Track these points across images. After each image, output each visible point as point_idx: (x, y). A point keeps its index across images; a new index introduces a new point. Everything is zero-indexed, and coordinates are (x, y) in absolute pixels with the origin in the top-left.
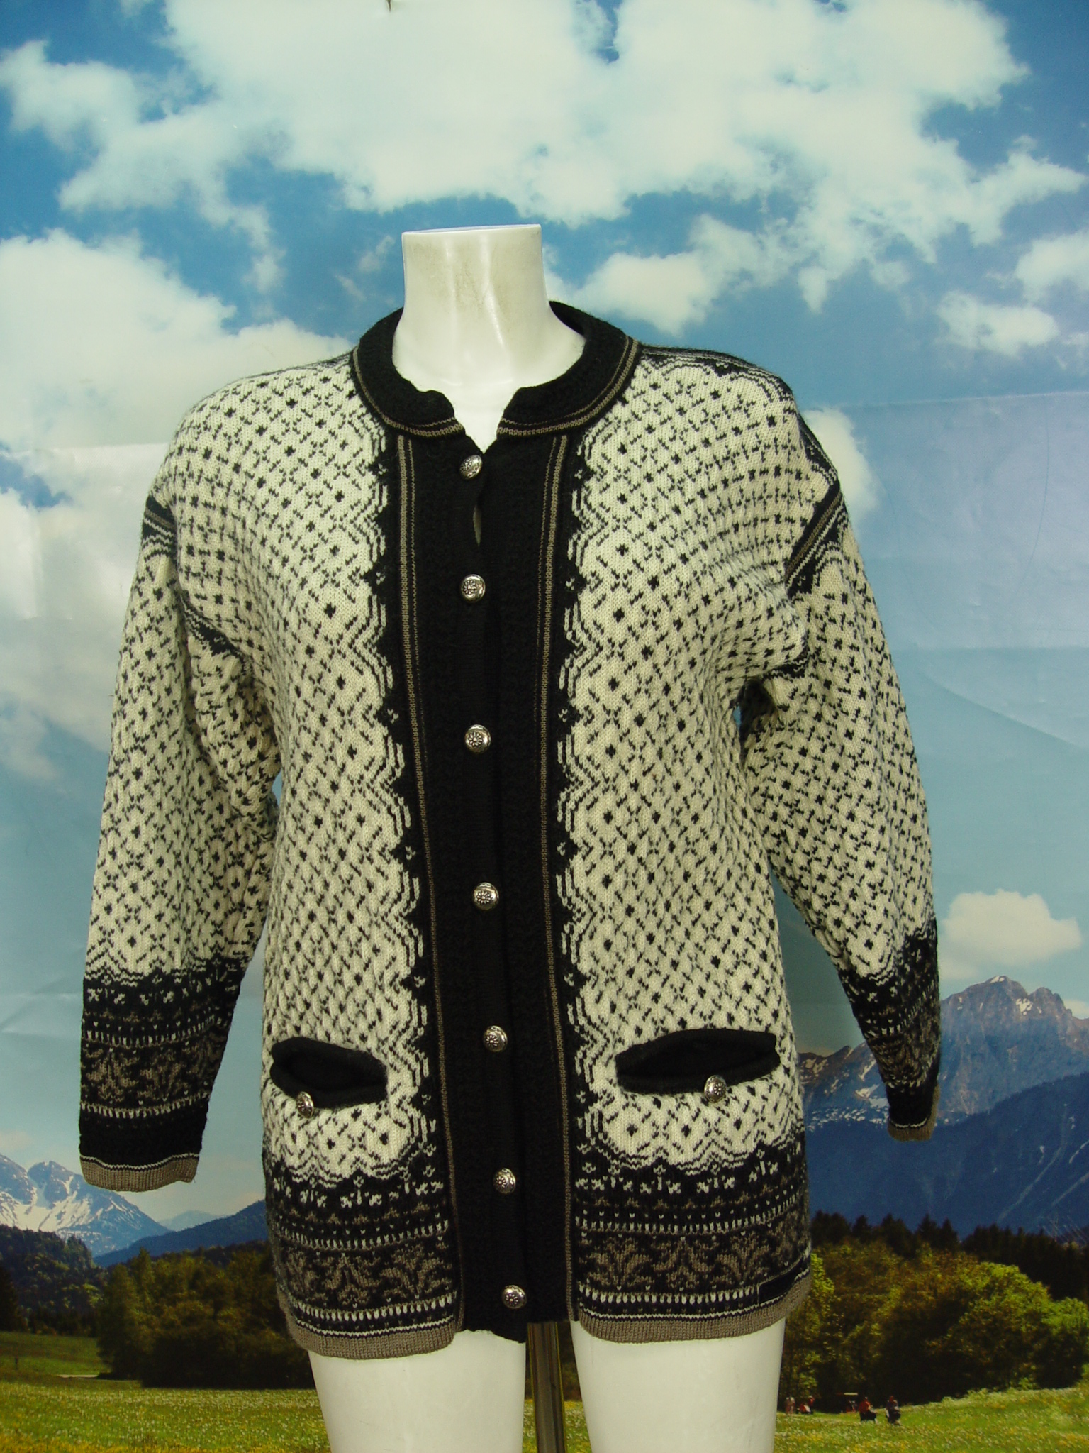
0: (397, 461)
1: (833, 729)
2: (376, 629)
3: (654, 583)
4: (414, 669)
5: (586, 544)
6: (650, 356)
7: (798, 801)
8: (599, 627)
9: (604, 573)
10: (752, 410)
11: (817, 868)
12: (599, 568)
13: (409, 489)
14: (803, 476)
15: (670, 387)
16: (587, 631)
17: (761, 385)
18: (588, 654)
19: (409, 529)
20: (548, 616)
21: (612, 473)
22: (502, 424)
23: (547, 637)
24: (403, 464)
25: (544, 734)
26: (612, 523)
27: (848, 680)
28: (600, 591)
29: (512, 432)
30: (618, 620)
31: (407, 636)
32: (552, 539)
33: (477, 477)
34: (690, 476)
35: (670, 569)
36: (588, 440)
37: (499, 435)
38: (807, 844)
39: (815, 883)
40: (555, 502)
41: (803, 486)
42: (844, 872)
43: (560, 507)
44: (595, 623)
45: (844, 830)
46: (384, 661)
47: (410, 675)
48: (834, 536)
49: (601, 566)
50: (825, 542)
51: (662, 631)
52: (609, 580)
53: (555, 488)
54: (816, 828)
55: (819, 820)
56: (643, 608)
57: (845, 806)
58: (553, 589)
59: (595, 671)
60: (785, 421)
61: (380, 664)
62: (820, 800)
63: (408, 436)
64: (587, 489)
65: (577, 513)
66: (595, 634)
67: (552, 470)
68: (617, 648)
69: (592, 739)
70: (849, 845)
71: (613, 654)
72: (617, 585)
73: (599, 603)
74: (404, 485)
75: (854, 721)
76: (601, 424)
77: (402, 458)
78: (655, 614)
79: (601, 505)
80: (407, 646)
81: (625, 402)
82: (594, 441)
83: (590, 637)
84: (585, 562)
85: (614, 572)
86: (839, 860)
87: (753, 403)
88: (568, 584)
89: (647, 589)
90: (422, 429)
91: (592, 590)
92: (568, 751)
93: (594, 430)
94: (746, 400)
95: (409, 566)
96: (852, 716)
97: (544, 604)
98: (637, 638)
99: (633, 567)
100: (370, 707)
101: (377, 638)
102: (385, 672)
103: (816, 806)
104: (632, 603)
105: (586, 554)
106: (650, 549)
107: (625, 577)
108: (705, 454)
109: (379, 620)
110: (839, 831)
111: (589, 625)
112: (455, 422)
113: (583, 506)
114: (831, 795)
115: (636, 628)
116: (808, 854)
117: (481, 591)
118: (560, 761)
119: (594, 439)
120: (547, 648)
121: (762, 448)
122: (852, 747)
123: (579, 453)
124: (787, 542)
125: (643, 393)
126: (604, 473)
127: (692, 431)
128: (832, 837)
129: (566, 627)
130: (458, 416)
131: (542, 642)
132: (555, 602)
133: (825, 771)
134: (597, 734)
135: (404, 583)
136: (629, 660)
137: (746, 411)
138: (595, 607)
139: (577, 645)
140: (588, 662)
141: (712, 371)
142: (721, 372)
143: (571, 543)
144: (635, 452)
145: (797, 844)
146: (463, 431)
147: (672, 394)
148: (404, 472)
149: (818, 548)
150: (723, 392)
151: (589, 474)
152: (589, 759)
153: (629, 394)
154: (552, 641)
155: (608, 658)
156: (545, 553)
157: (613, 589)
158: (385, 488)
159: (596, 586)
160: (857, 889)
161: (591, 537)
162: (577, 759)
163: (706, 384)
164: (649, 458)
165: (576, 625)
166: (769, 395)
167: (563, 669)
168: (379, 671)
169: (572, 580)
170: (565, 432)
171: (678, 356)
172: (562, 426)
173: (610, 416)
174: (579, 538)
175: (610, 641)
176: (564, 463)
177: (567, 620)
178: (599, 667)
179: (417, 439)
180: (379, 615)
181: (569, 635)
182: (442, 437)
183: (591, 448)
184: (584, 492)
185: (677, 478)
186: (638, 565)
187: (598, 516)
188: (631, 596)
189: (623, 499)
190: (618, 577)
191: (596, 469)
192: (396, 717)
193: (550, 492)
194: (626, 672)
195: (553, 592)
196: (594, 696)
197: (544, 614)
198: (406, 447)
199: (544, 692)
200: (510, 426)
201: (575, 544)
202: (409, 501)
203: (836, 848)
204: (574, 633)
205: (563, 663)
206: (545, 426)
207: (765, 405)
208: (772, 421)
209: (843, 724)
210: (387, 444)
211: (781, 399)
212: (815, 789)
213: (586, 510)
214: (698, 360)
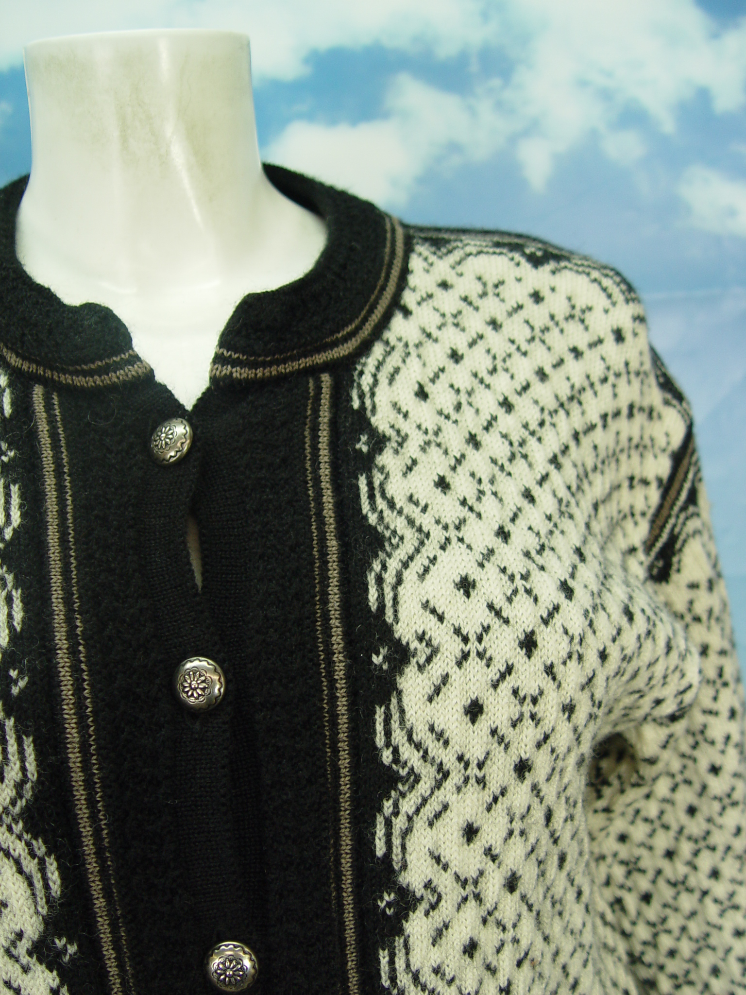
0: (33, 434)
1: (690, 763)
2: (19, 786)
3: (529, 644)
4: (99, 853)
5: (399, 581)
6: (426, 240)
7: (638, 859)
8: (440, 736)
9: (441, 635)
10: (589, 318)
11: (666, 942)
12: (429, 623)
13: (60, 488)
14: (655, 414)
15: (467, 286)
16: (418, 746)
17: (595, 280)
18: (424, 787)
19: (66, 572)
20: (343, 720)
21: (416, 440)
22: (218, 359)
23: (344, 761)
24: (45, 439)
25: (350, 934)
26: (437, 535)
27: (715, 699)
28: (437, 668)
29: (238, 373)
30: (473, 721)
31: (80, 793)
32: (334, 573)
33: (183, 461)
34: (533, 433)
35: (551, 615)
36: (366, 381)
37: (214, 379)
38: (652, 912)
39: (662, 960)
40: (328, 498)
41: (657, 430)
42: (703, 943)
43: (339, 506)
44: (432, 729)
45: (705, 893)
46: (40, 847)
47: (92, 866)
48: (693, 498)
49: (433, 619)
50: (684, 508)
51: (546, 726)
52: (451, 647)
53: (325, 471)
54: (666, 892)
55: (669, 882)
56: (515, 692)
57: (706, 862)
58: (348, 668)
59: (438, 816)
60: (635, 334)
61: (32, 854)
62: (670, 854)
63: (50, 386)
64: (382, 469)
65: (373, 519)
66: (434, 748)
67: (315, 438)
68: (473, 771)
69: (438, 936)
70: (712, 910)
71: (466, 780)
72: (465, 656)
73: (437, 691)
74: (50, 482)
75: (723, 752)
76: (378, 350)
77: (43, 428)
78: (535, 701)
79: (411, 498)
80: (83, 812)
81: (407, 313)
82: (376, 382)
83: (425, 757)
84: (402, 615)
85: (457, 631)
86: (695, 929)
87: (590, 309)
88: (377, 660)
89: (518, 657)
90: (77, 373)
91: (421, 668)
92: (400, 964)
93: (371, 362)
94: (580, 303)
95: (73, 651)
96: (720, 745)
97: (333, 699)
98: (507, 747)
99: (489, 618)
100: (20, 935)
101: (21, 804)
102: (42, 869)
103: (665, 864)
104: (495, 686)
105: (402, 599)
106: (512, 578)
107: (480, 639)
108: (543, 392)
109: (23, 769)
110: (697, 895)
111: (422, 734)
112: (137, 358)
113: (381, 504)
114: (686, 849)
115: (505, 729)
116: (654, 925)
117: (218, 689)
118: (386, 982)
119: (374, 376)
120: (345, 780)
121: (612, 379)
122: (718, 785)
123: (356, 404)
124: (643, 514)
125: (430, 296)
126: (403, 440)
127: (517, 356)
128: (687, 902)
129: (380, 740)
130: (141, 345)
131: (336, 770)
132: (353, 694)
133: (677, 816)
134: (446, 926)
135: (67, 690)
136: (494, 787)
137: (582, 321)
138: (430, 699)
139: (403, 772)
140: (425, 801)
141: (523, 261)
142: (536, 261)
143: (371, 578)
144: (442, 397)
145: (639, 913)
146: (150, 374)
147: (474, 298)
148: (47, 454)
149: (678, 517)
150: (545, 292)
151: (379, 442)
152: (437, 971)
153: (409, 298)
154: (355, 767)
155: (459, 789)
156: (325, 601)
157: (459, 664)
158: (15, 489)
159: (429, 660)
160: (721, 965)
161: (406, 565)
162: (416, 977)
163: (519, 280)
164: (465, 406)
165: (399, 736)
166: (609, 296)
167: (380, 819)
168: (31, 866)
169: (383, 651)
170: (327, 367)
171: (466, 238)
172: (320, 358)
173: (390, 336)
174: (384, 567)
175: (460, 758)
176: (334, 423)
177: (379, 728)
178: (446, 807)
179: (68, 392)
180: (23, 760)
181: (387, 757)
182: (114, 387)
183: (373, 395)
184: (378, 478)
185: (515, 439)
186: (498, 613)
187: (411, 522)
188: (493, 674)
189: (443, 484)
190: (466, 640)
191: (389, 432)
192: (72, 949)
193: (317, 480)
194: (489, 809)
195: (348, 676)
196: (438, 860)
197: (334, 716)
198: (49, 407)
199: (346, 862)
200: (235, 363)
201: (380, 580)
202: (62, 513)
203: (693, 914)
204: (396, 751)
205: (380, 809)
206: (293, 359)
207: (606, 311)
208: (619, 336)
209: (706, 757)
210: (13, 404)
211: (627, 301)
212: (662, 841)
213: (387, 513)
214: (498, 245)
